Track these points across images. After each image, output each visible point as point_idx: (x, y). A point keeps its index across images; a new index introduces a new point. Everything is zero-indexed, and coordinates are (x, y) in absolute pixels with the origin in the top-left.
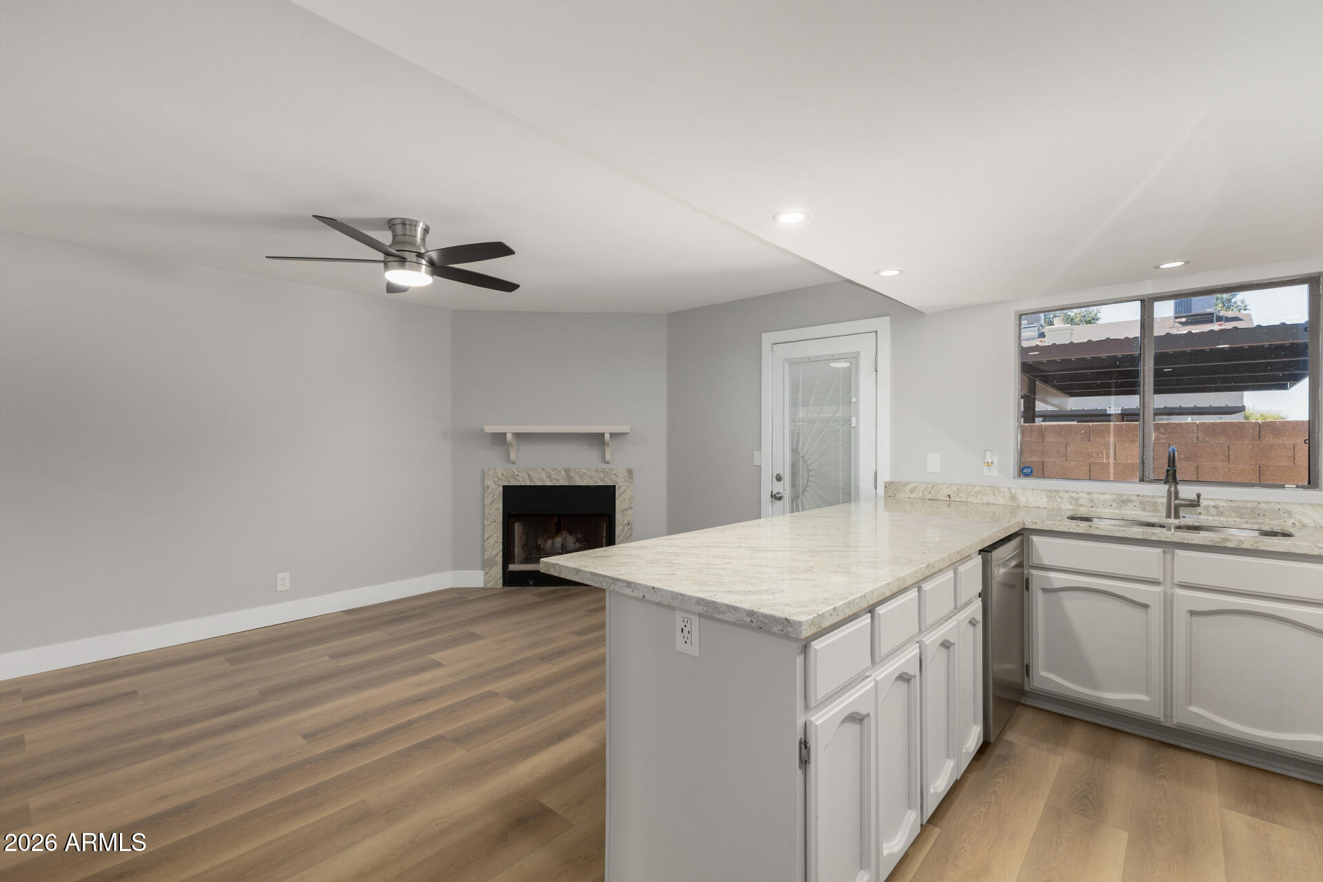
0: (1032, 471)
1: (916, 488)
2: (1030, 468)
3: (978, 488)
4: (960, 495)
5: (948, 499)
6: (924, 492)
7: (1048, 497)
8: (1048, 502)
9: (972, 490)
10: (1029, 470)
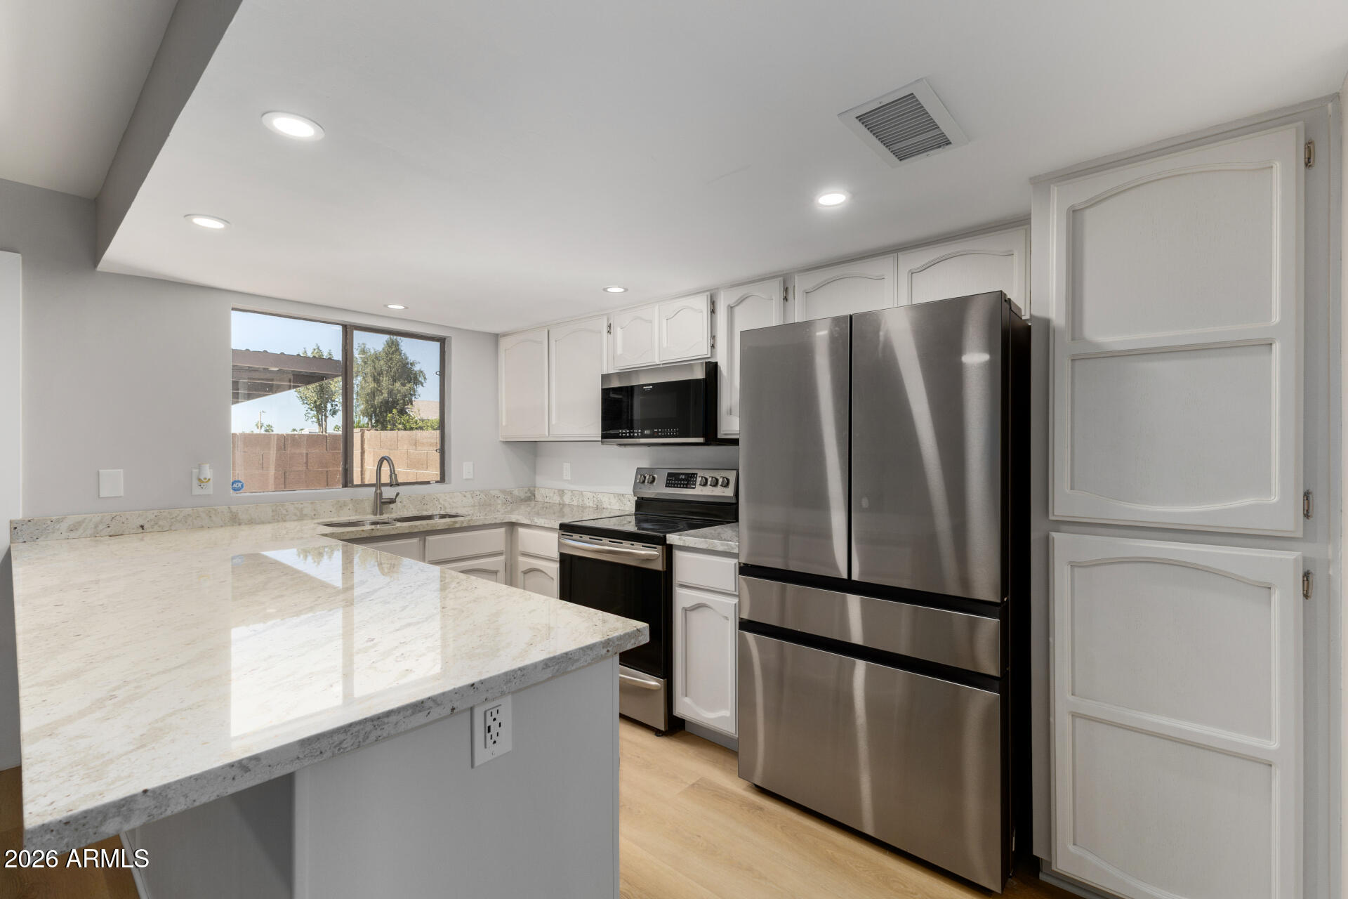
0: (242, 485)
1: (83, 521)
2: (241, 482)
3: (189, 511)
4: (161, 523)
5: (141, 531)
6: (96, 527)
7: (273, 511)
8: (273, 516)
9: (178, 515)
10: (240, 485)
